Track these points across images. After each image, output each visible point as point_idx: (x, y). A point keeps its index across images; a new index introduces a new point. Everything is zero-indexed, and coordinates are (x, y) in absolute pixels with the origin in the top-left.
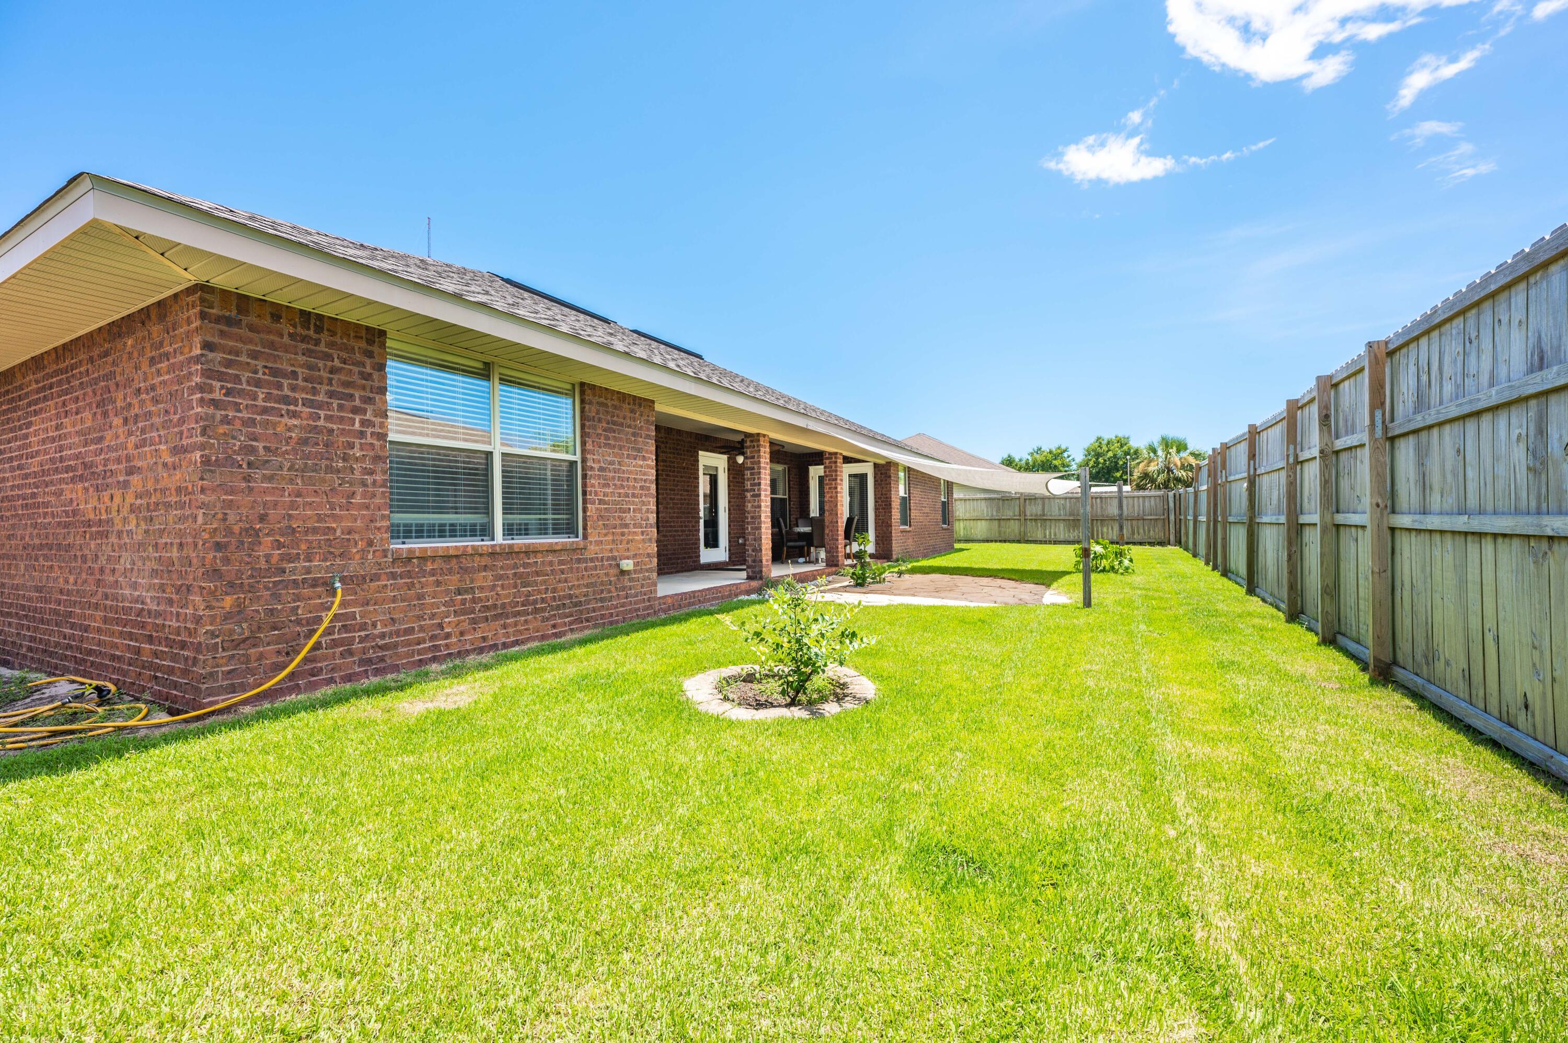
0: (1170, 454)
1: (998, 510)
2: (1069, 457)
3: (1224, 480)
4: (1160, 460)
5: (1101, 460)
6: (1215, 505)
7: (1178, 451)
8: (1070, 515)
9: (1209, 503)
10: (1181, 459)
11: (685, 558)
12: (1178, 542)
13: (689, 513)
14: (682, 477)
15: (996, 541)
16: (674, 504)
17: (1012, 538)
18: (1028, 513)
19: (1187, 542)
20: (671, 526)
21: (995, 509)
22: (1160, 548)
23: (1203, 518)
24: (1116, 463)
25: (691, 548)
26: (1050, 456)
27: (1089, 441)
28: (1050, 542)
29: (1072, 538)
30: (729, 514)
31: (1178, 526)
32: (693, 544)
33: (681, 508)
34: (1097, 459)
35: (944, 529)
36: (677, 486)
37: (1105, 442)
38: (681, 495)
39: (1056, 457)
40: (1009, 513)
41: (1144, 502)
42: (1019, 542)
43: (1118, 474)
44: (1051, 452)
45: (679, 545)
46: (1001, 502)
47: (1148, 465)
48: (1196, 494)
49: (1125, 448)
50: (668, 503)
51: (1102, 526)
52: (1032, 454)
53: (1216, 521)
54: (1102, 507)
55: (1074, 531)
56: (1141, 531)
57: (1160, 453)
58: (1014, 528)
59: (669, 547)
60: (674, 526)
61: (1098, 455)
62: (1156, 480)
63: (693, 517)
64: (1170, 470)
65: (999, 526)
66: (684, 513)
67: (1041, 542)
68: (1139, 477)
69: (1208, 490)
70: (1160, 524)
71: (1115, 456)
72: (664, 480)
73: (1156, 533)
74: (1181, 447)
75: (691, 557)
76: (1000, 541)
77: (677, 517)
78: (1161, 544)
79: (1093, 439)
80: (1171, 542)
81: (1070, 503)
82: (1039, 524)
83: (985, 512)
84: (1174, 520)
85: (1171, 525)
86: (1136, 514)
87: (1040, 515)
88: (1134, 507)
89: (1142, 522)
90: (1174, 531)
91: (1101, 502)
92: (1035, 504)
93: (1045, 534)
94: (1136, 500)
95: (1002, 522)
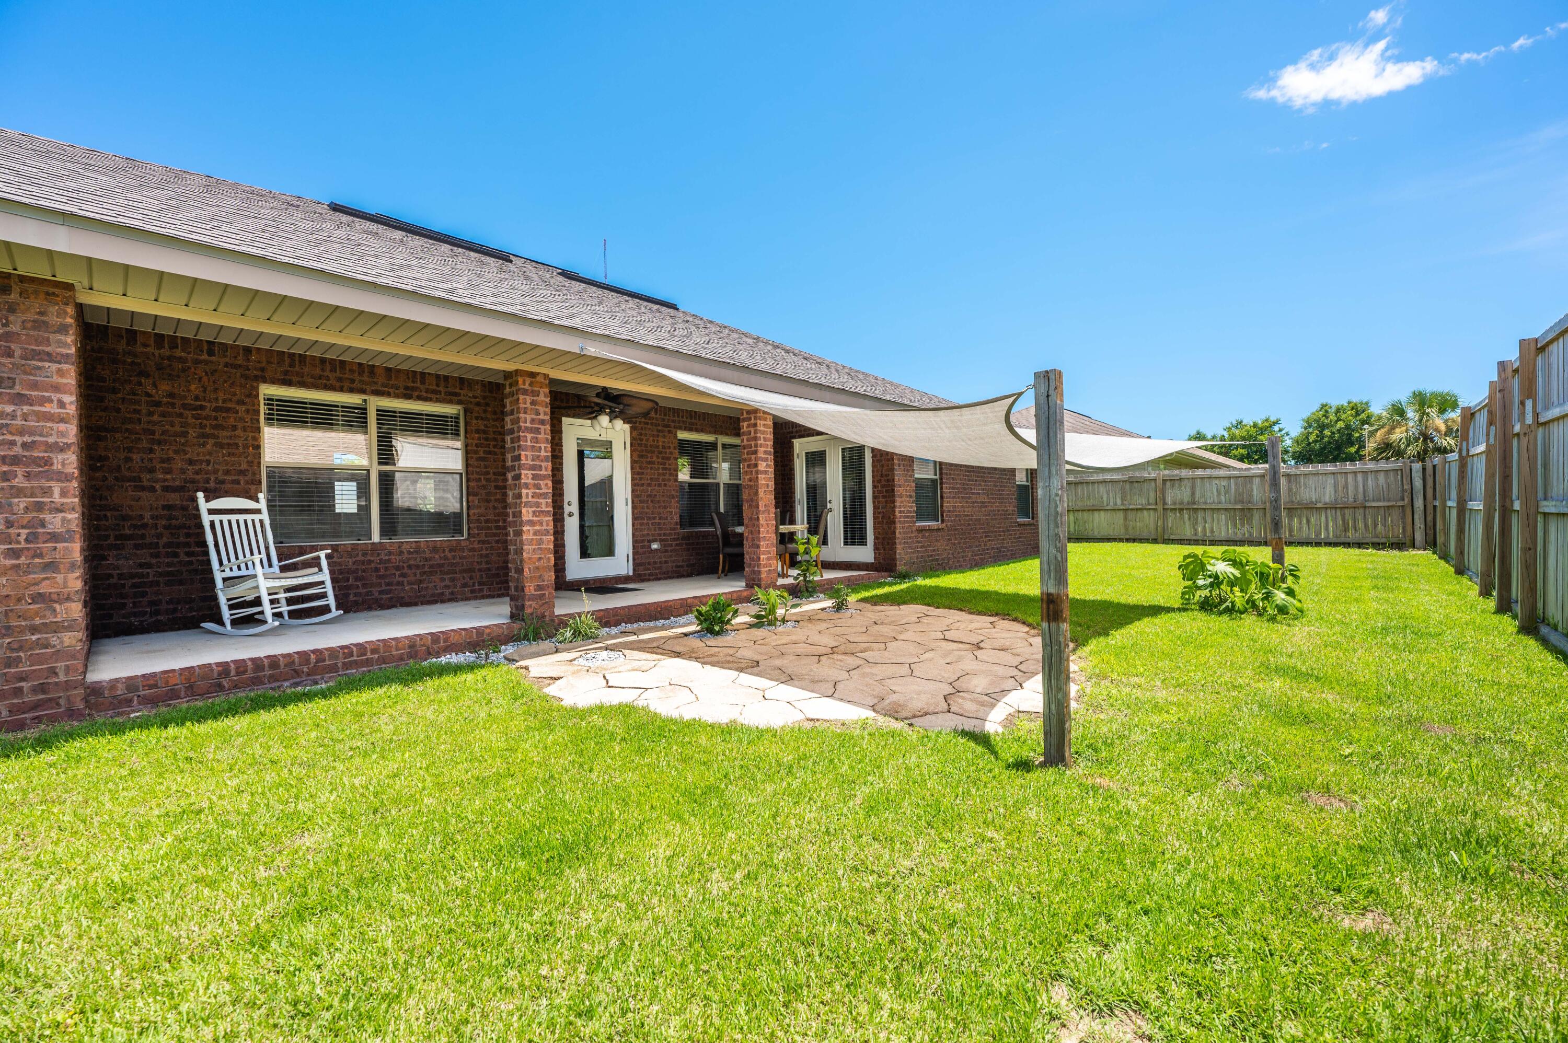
0: (1428, 414)
1: (1124, 497)
2: (1280, 430)
3: (1529, 420)
4: (1411, 424)
5: (1327, 432)
6: (1506, 478)
8: (1236, 503)
9: (1490, 477)
10: (1446, 421)
12: (1431, 543)
15: (1121, 540)
17: (1145, 535)
18: (1169, 500)
19: (1446, 544)
21: (1119, 496)
22: (1396, 553)
23: (1477, 505)
24: (1350, 435)
26: (1253, 430)
27: (1310, 409)
31: (1430, 518)
34: (1321, 432)
35: (1020, 525)
37: (1334, 410)
39: (1262, 431)
40: (1140, 501)
41: (1365, 480)
42: (1155, 541)
43: (1353, 450)
44: (1255, 426)
46: (1128, 486)
47: (1390, 432)
48: (1463, 462)
49: (1363, 416)
50: (489, 494)
52: (1229, 429)
53: (1506, 512)
54: (1290, 490)
55: (1243, 525)
56: (1361, 525)
57: (1410, 414)
58: (1147, 522)
61: (1322, 427)
62: (1404, 452)
64: (1426, 438)
65: (1126, 519)
68: (1377, 449)
69: (1488, 452)
70: (1395, 514)
71: (1348, 427)
72: (481, 459)
73: (1393, 528)
74: (1446, 403)
76: (1128, 540)
78: (1398, 546)
79: (1316, 407)
80: (1417, 543)
81: (1236, 484)
82: (1186, 516)
83: (1105, 499)
84: (1422, 508)
85: (1416, 517)
86: (1351, 500)
87: (1188, 503)
88: (1347, 488)
89: (1361, 511)
90: (1423, 527)
91: (1289, 482)
92: (1180, 487)
93: (1196, 530)
94: (1350, 477)
95: (1129, 513)
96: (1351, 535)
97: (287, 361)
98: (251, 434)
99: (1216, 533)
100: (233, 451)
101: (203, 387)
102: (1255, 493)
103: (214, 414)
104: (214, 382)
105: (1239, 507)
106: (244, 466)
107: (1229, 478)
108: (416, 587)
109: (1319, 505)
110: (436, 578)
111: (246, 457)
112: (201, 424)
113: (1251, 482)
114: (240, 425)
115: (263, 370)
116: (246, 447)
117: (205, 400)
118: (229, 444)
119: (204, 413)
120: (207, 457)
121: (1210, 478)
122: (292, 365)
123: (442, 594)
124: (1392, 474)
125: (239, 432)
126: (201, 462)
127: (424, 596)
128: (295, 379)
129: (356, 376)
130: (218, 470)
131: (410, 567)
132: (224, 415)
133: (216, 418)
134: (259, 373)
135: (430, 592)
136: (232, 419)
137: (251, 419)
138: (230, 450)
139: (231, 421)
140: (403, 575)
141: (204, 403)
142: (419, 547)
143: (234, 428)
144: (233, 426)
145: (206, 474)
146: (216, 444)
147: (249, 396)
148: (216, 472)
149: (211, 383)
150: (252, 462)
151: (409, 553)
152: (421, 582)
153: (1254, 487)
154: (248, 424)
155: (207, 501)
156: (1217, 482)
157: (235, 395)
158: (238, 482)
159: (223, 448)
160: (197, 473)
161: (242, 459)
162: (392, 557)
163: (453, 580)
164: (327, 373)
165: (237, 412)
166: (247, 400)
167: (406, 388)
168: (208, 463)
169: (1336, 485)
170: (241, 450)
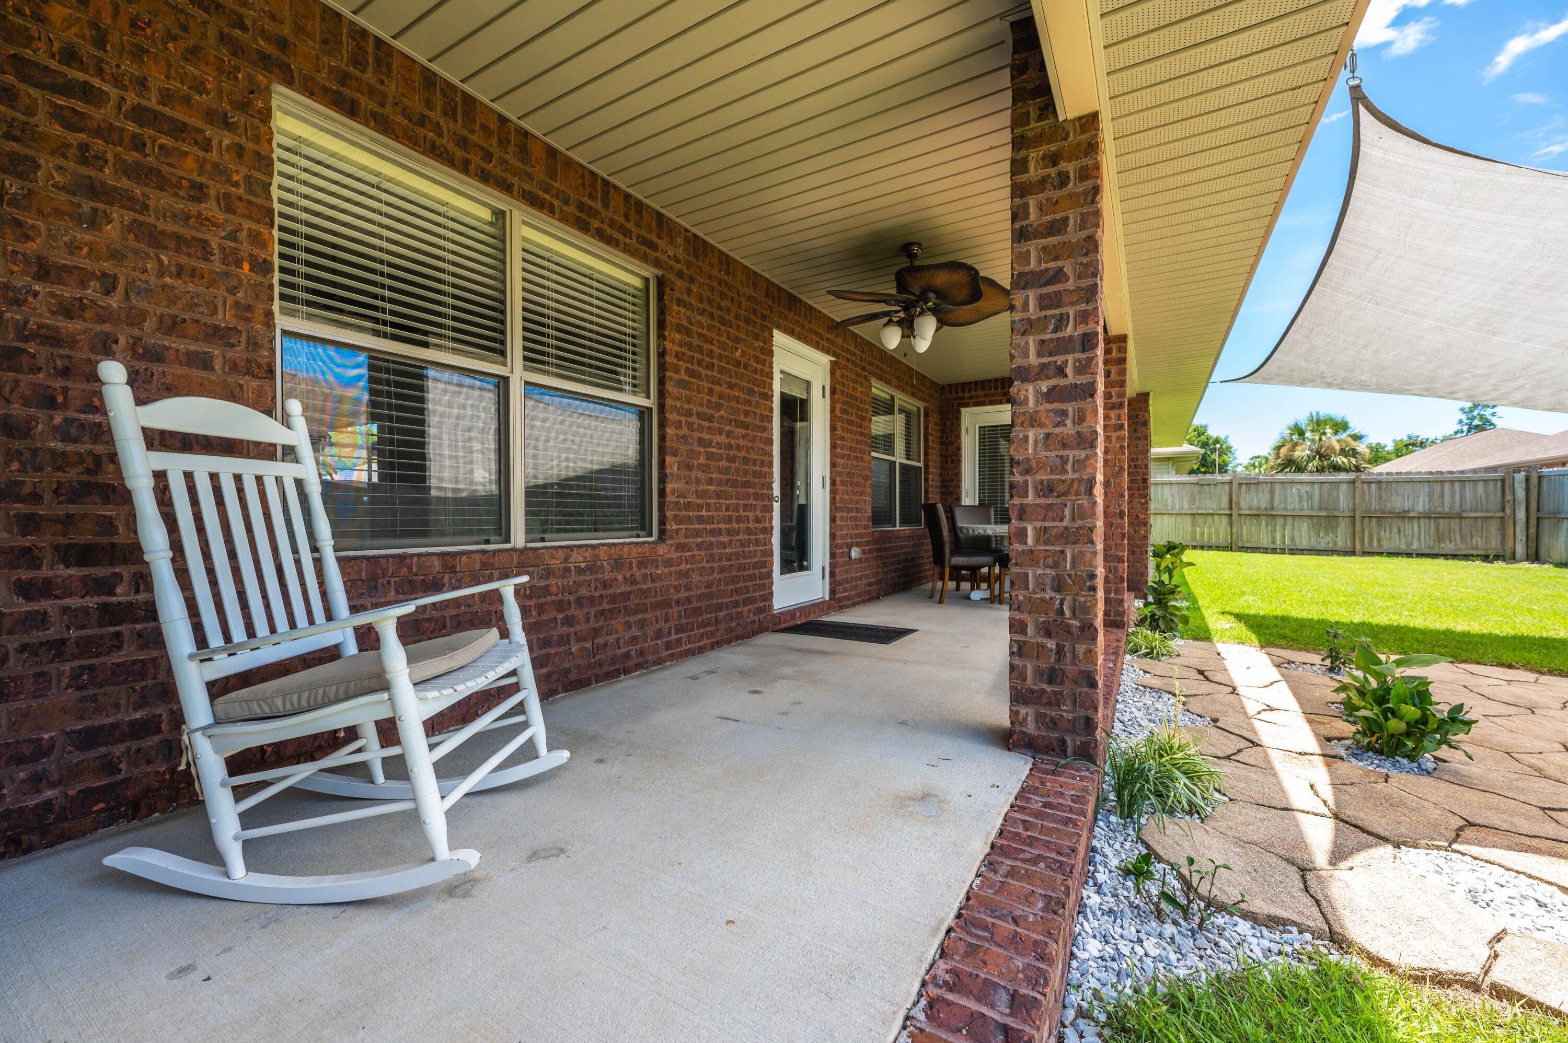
0: (1325, 435)
1: (1192, 499)
7: (1336, 433)
8: (1320, 509)
11: (736, 604)
12: (1534, 556)
13: (746, 485)
14: (731, 386)
16: (709, 456)
17: (1215, 542)
18: (1243, 505)
20: (701, 520)
21: (1186, 499)
25: (751, 578)
28: (1283, 551)
29: (1322, 546)
30: (833, 492)
31: (1533, 530)
32: (756, 566)
33: (727, 471)
36: (718, 407)
38: (729, 434)
40: (1210, 505)
41: (1463, 490)
42: (1227, 549)
45: (722, 570)
50: (692, 453)
51: (1379, 525)
54: (1380, 497)
55: (1327, 534)
56: (1456, 536)
58: (1218, 527)
59: (696, 578)
60: (710, 520)
63: (757, 497)
65: (1193, 524)
66: (734, 484)
67: (1266, 551)
70: (1495, 525)
72: (682, 384)
73: (1488, 540)
74: (1337, 426)
75: (752, 600)
77: (718, 495)
78: (1499, 557)
80: (1518, 556)
81: (1321, 489)
82: (1264, 523)
83: (1170, 501)
84: (1524, 519)
85: (1518, 529)
86: (1447, 510)
87: (1266, 509)
88: (1443, 497)
89: (1457, 521)
90: (1524, 539)
91: (1380, 489)
92: (1257, 491)
93: (1274, 538)
94: (1447, 485)
95: (1197, 517)
96: (1449, 547)
97: (347, 47)
98: (247, 225)
99: (1297, 541)
100: (193, 263)
101: (95, 25)
102: (1341, 500)
103: (132, 127)
104: (133, 24)
105: (1323, 514)
106: (225, 318)
107: (1313, 483)
108: (588, 645)
109: (1412, 514)
110: (617, 623)
111: (232, 291)
112: (84, 148)
113: (1337, 488)
114: (214, 188)
115: (283, 44)
116: (232, 258)
117: (100, 72)
118: (179, 239)
119: (98, 115)
120: (106, 266)
121: (1293, 482)
122: (358, 61)
123: (627, 656)
124: (1491, 484)
125: (210, 208)
126: (84, 277)
127: (600, 664)
128: (366, 103)
129: (493, 145)
130: (142, 316)
131: (579, 602)
132: (163, 140)
133: (138, 144)
134: (271, 50)
135: (610, 653)
136: (190, 163)
137: (248, 178)
138: (183, 260)
139: (188, 169)
140: (569, 621)
141: (96, 82)
142: (596, 557)
143: (198, 192)
144: (193, 185)
145: (101, 319)
146: (136, 229)
147: (244, 106)
148: (135, 318)
149: (124, 22)
150: (249, 308)
151: (580, 571)
152: (596, 632)
153: (1341, 494)
154: (241, 191)
155: (140, 401)
156: (1299, 487)
157: (201, 88)
158: (206, 363)
159: (159, 246)
160: (67, 310)
161: (221, 292)
162: (552, 582)
163: (642, 624)
164: (435, 116)
165: (206, 146)
166: (236, 117)
167: (581, 206)
168: (109, 285)
169: (1431, 495)
170: (217, 266)
